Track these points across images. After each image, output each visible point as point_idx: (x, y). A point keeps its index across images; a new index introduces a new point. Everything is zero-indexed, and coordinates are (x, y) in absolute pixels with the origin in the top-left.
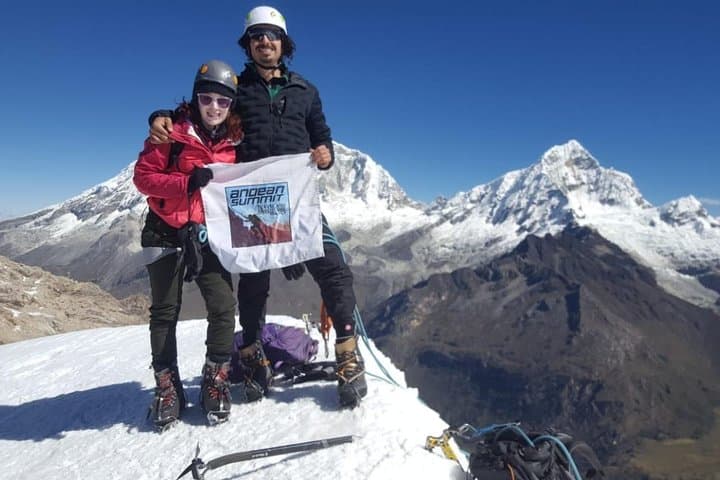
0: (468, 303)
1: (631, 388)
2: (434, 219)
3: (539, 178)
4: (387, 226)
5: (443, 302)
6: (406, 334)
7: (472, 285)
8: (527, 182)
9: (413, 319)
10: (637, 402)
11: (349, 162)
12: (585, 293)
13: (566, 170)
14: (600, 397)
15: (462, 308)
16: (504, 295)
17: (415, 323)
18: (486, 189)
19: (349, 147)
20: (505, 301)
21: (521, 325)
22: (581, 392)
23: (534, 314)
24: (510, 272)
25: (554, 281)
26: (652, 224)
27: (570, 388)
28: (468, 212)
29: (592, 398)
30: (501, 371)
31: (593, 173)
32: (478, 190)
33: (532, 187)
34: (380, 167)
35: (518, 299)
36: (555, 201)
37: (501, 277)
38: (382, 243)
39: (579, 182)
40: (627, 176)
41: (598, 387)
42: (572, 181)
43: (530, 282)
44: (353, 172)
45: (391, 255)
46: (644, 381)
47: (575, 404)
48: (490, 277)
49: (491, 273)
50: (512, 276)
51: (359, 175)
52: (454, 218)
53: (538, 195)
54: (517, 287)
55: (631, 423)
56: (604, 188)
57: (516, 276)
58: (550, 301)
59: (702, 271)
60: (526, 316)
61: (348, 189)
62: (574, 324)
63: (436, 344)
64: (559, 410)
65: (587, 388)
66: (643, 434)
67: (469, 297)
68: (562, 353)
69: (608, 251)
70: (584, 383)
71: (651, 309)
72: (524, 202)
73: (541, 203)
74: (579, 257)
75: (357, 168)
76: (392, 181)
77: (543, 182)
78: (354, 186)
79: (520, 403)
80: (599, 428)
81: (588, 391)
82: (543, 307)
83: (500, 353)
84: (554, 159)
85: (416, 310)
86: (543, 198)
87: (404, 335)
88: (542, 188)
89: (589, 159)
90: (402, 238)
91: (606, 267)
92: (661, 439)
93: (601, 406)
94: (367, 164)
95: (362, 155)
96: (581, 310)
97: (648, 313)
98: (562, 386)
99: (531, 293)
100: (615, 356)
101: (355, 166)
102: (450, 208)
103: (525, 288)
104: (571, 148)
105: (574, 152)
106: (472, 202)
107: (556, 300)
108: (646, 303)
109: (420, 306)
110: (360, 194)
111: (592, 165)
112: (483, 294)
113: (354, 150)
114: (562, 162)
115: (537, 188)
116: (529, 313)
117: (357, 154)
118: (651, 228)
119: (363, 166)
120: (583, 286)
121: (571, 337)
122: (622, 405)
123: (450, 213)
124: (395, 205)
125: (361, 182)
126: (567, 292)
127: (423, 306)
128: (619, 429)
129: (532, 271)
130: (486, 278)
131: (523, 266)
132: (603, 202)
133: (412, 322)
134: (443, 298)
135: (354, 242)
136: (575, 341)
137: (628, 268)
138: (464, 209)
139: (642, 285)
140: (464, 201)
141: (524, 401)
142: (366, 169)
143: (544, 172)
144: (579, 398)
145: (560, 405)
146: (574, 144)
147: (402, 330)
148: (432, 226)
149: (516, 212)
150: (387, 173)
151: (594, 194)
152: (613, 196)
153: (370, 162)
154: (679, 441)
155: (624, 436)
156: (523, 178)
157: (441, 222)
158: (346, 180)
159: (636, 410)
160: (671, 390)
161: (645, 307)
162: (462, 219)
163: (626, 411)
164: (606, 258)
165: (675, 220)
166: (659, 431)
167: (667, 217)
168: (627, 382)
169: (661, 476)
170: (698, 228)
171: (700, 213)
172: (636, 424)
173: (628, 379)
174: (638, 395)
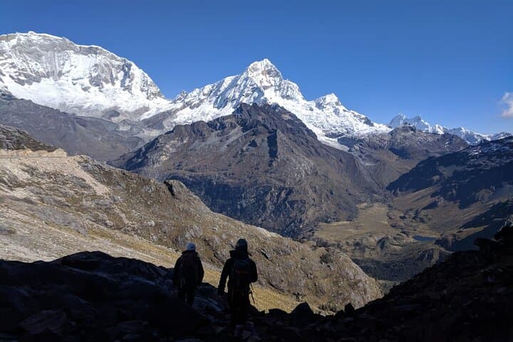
0: (203, 144)
1: (310, 191)
2: (179, 105)
3: (246, 79)
4: (146, 109)
5: (185, 144)
6: (157, 165)
7: (206, 133)
8: (239, 83)
9: (162, 155)
10: (314, 200)
11: (119, 66)
12: (280, 135)
13: (262, 76)
14: (290, 198)
15: (198, 148)
16: (227, 139)
17: (164, 158)
18: (213, 87)
19: (119, 56)
20: (228, 142)
21: (239, 156)
22: (279, 195)
23: (247, 150)
24: (231, 124)
25: (260, 128)
26: (311, 110)
27: (271, 194)
28: (202, 101)
29: (285, 199)
30: (226, 186)
31: (277, 79)
32: (208, 88)
33: (242, 86)
34: (141, 71)
35: (237, 140)
36: (256, 94)
37: (225, 127)
38: (142, 119)
39: (270, 85)
40: (295, 85)
41: (290, 192)
42: (266, 84)
43: (245, 129)
44: (122, 73)
45: (149, 127)
46: (317, 187)
47: (275, 204)
48: (218, 127)
49: (218, 124)
50: (233, 126)
51: (127, 75)
52: (193, 105)
53: (246, 90)
54: (236, 134)
55: (311, 213)
56: (284, 89)
57: (235, 126)
58: (258, 141)
59: (340, 136)
60: (242, 151)
61: (118, 83)
62: (273, 154)
63: (180, 171)
64: (264, 208)
65: (283, 193)
66: (318, 220)
67: (203, 141)
68: (266, 172)
69: (290, 118)
70: (281, 189)
71: (316, 150)
72: (237, 95)
73: (247, 95)
74: (273, 119)
75: (124, 71)
76: (150, 80)
77: (249, 82)
78: (123, 82)
79: (239, 207)
80: (290, 218)
81: (283, 195)
82: (253, 144)
83: (225, 174)
84: (256, 70)
85: (164, 149)
86: (249, 92)
87: (155, 166)
88: (248, 86)
89: (275, 71)
90: (156, 117)
91: (289, 126)
92: (329, 222)
93: (292, 203)
94: (132, 67)
95: (129, 62)
96: (278, 144)
97: (314, 152)
98: (266, 193)
99: (245, 137)
100: (299, 173)
101: (123, 69)
102: (190, 99)
103: (241, 134)
104: (265, 64)
105: (267, 66)
106: (204, 95)
107: (262, 140)
108: (313, 147)
109: (168, 146)
110: (128, 89)
111: (277, 75)
112: (213, 138)
113: (123, 59)
114: (260, 72)
115: (245, 86)
116: (244, 148)
117: (125, 61)
118: (310, 112)
119: (129, 69)
120: (278, 130)
121: (271, 161)
122: (305, 203)
123: (190, 101)
124: (152, 96)
125: (128, 80)
126: (268, 135)
127: (170, 147)
128: (303, 217)
129: (245, 123)
130: (215, 128)
131: (240, 120)
132: (283, 97)
133: (162, 157)
134: (185, 142)
135: (121, 118)
136: (274, 164)
137: (301, 128)
138: (199, 99)
139: (310, 138)
140: (199, 94)
141: (241, 205)
142: (132, 71)
143: (249, 76)
144: (277, 200)
145: (265, 206)
146: (266, 61)
147: (154, 163)
148: (178, 110)
149: (233, 101)
150: (146, 75)
151: (278, 92)
152: (289, 93)
153: (134, 66)
154: (340, 223)
155: (306, 221)
156: (236, 80)
157: (184, 107)
158: (117, 78)
159: (313, 205)
160: (334, 193)
161: (313, 150)
162: (198, 105)
163: (307, 206)
164: (288, 121)
165: (323, 107)
166: (328, 217)
167: (319, 106)
168: (308, 188)
169: (334, 242)
170: (336, 112)
171: (337, 104)
172: (314, 214)
173: (308, 186)
174: (314, 195)
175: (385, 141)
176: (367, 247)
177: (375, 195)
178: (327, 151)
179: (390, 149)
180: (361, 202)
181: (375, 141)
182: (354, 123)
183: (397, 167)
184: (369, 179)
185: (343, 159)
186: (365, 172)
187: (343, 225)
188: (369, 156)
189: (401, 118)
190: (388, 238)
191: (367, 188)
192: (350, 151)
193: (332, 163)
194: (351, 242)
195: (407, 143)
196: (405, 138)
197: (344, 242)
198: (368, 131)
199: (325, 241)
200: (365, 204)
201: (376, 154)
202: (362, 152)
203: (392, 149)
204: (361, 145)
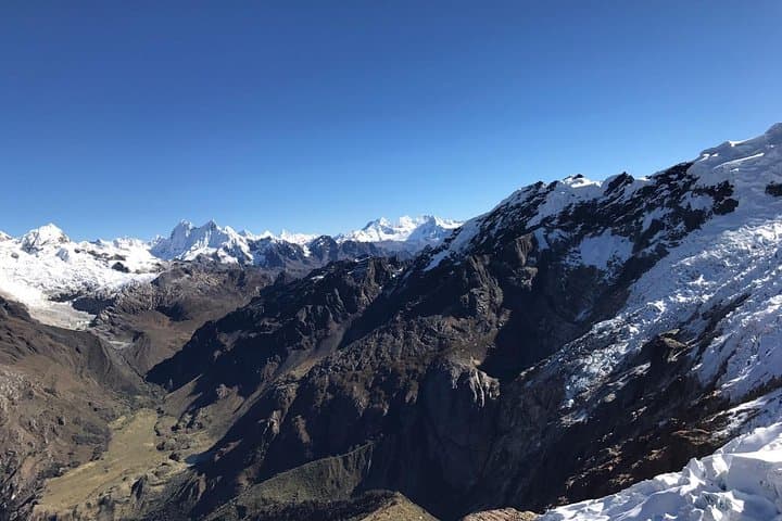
1: (22, 433)
10: (30, 444)
26: (15, 256)
46: (34, 421)
55: (28, 470)
59: (75, 296)
66: (42, 476)
71: (28, 344)
92: (62, 474)
97: (26, 349)
108: (22, 339)
118: (13, 260)
128: (15, 480)
139: (13, 322)
154: (79, 469)
155: (22, 486)
159: (30, 454)
160: (64, 420)
161: (22, 345)
163: (18, 459)
165: (38, 250)
166: (58, 466)
167: (29, 248)
168: (16, 427)
169: (68, 511)
170: (63, 255)
171: (62, 240)
172: (33, 469)
173: (16, 424)
174: (30, 437)
175: (148, 297)
176: (117, 502)
177: (139, 397)
178: (52, 337)
179: (156, 310)
180: (114, 417)
181: (132, 300)
182: (96, 270)
183: (169, 339)
184: (126, 372)
185: (81, 346)
186: (118, 362)
187: (85, 471)
188: (126, 328)
189: (186, 227)
190: (146, 477)
191: (124, 389)
192: (93, 324)
193: (63, 360)
194: (93, 502)
195: (182, 294)
196: (178, 287)
197: (83, 505)
198: (120, 283)
199: (52, 514)
200: (123, 419)
201: (137, 323)
202: (113, 324)
203: (161, 309)
204: (110, 310)
